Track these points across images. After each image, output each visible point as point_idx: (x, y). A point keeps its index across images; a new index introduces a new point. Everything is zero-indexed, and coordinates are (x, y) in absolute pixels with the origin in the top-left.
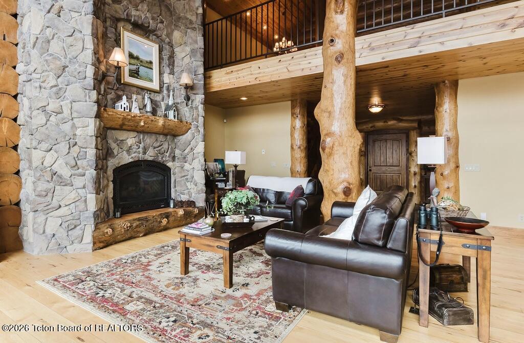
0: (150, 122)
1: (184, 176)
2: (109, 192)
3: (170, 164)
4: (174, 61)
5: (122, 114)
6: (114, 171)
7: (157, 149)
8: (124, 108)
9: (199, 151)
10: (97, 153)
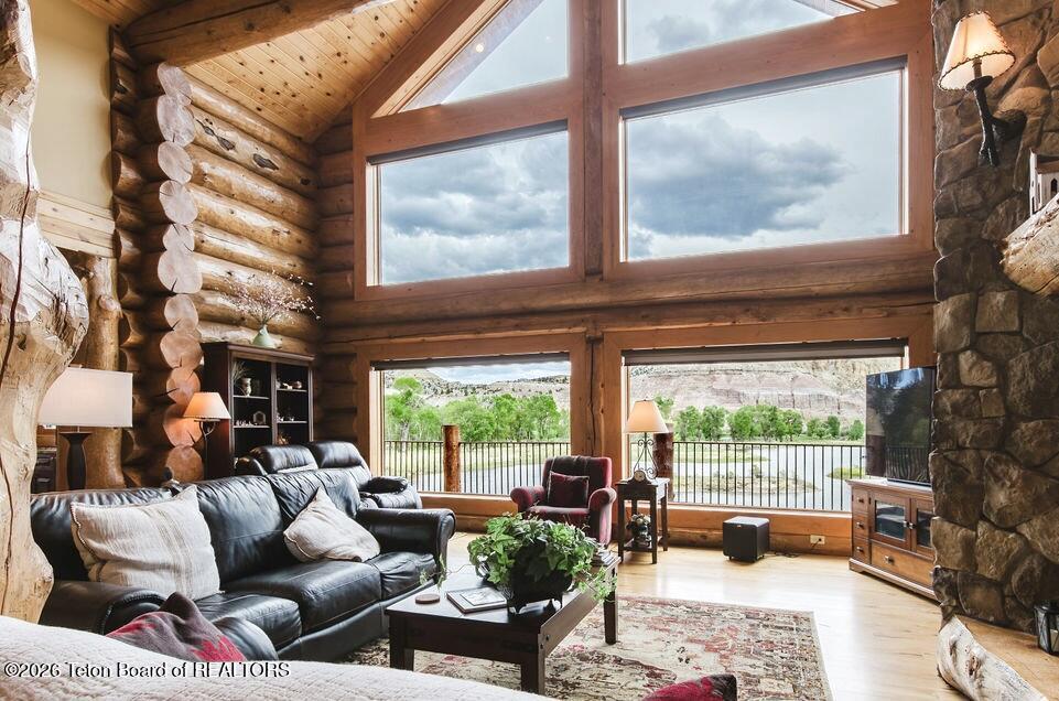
10: (945, 399)
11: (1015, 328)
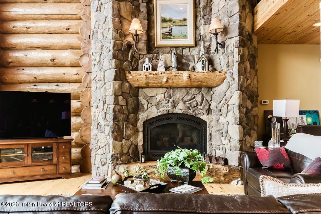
0: (174, 77)
1: (219, 130)
2: (139, 140)
3: (204, 117)
4: (211, 10)
5: (145, 74)
6: (144, 123)
7: (187, 103)
8: (147, 68)
9: (234, 102)
10: (116, 108)
11: (129, 92)
